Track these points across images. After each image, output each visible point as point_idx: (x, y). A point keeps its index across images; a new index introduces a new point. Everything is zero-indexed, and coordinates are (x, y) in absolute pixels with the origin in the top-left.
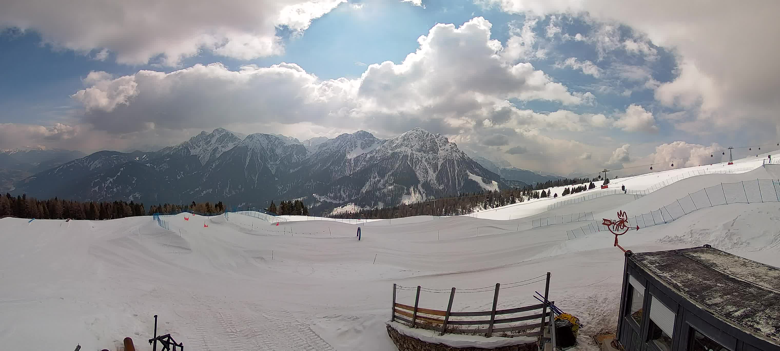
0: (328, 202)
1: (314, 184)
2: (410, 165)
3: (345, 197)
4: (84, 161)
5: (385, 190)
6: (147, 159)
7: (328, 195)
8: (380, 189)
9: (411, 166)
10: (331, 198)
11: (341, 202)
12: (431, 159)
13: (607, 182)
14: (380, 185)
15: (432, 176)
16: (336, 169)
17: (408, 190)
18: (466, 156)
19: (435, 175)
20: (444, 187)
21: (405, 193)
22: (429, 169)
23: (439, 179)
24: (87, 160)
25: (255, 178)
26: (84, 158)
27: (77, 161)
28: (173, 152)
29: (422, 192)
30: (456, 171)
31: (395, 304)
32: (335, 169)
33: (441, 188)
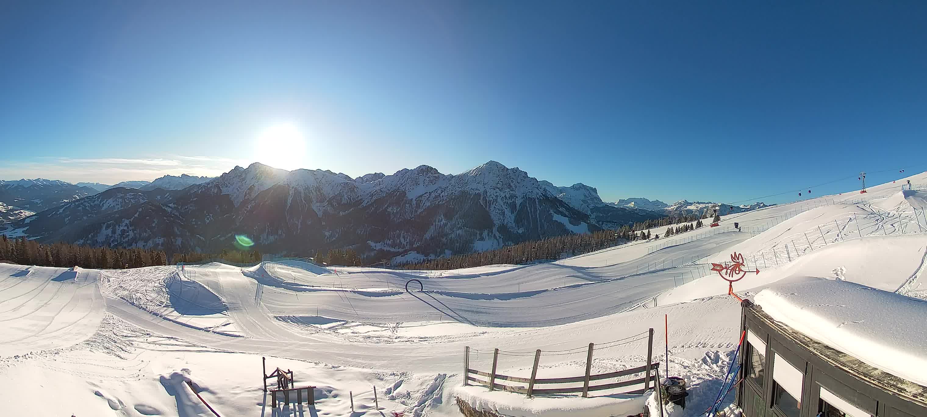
0: (385, 250)
1: (368, 230)
2: (484, 205)
3: (405, 244)
4: (95, 198)
5: (453, 236)
6: (170, 198)
7: (385, 243)
8: (446, 235)
9: (484, 207)
10: (389, 245)
11: (401, 250)
12: (508, 198)
13: (717, 219)
14: (447, 230)
15: (510, 218)
16: (395, 211)
17: (481, 234)
18: (549, 193)
19: (513, 218)
20: (523, 231)
21: (477, 239)
22: (505, 209)
23: (518, 221)
24: (99, 198)
25: (298, 222)
26: (95, 196)
27: (87, 199)
28: (200, 191)
29: (498, 238)
30: (538, 211)
31: (468, 371)
32: (393, 212)
33: (520, 231)
